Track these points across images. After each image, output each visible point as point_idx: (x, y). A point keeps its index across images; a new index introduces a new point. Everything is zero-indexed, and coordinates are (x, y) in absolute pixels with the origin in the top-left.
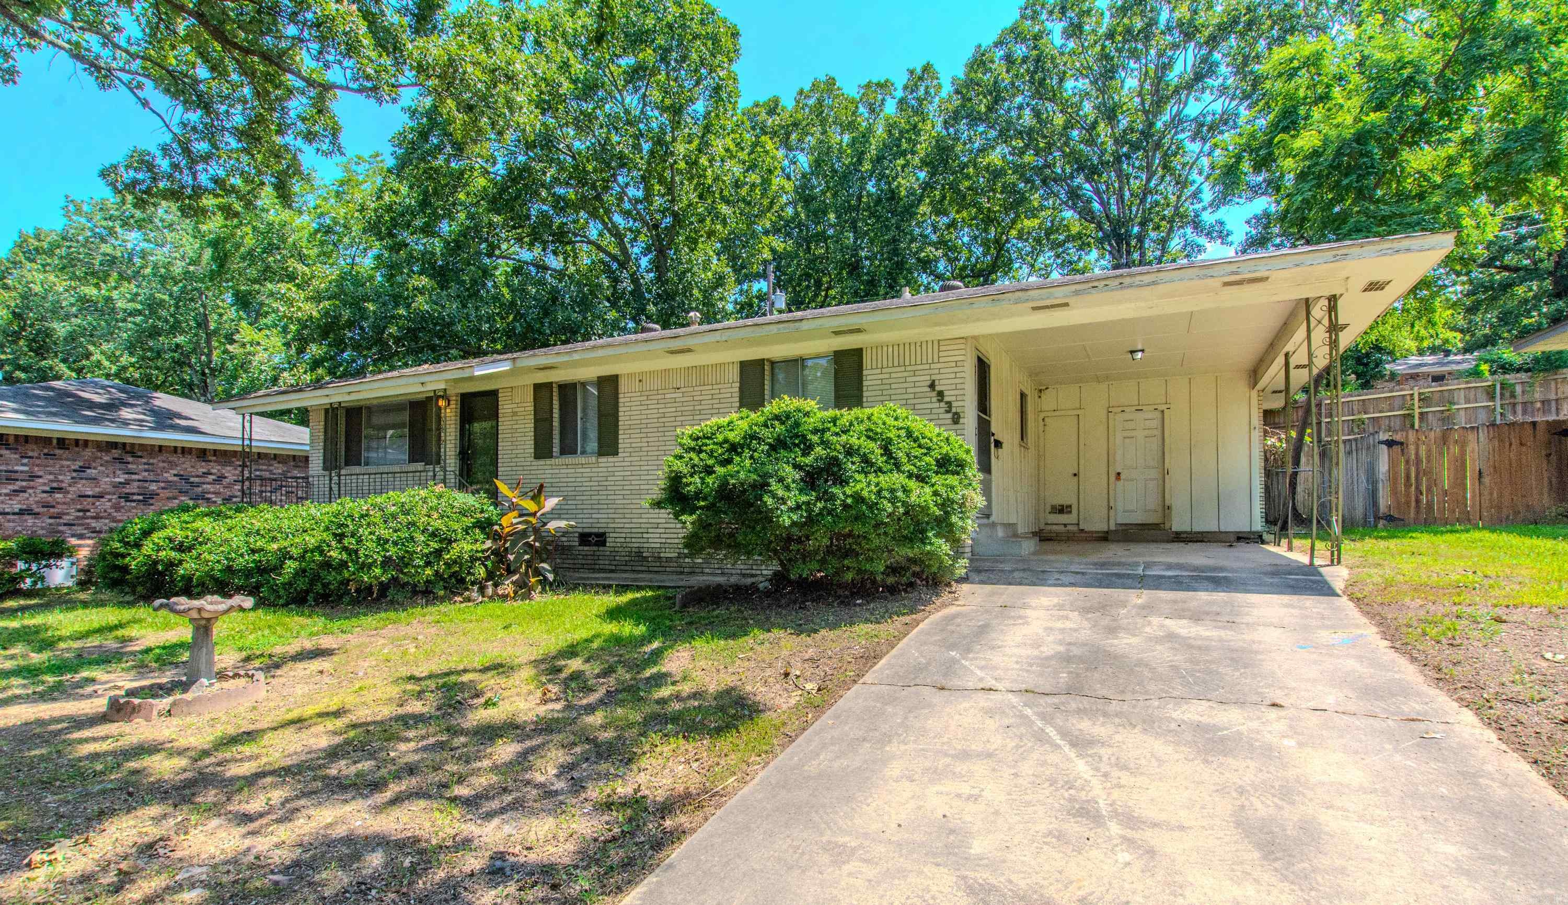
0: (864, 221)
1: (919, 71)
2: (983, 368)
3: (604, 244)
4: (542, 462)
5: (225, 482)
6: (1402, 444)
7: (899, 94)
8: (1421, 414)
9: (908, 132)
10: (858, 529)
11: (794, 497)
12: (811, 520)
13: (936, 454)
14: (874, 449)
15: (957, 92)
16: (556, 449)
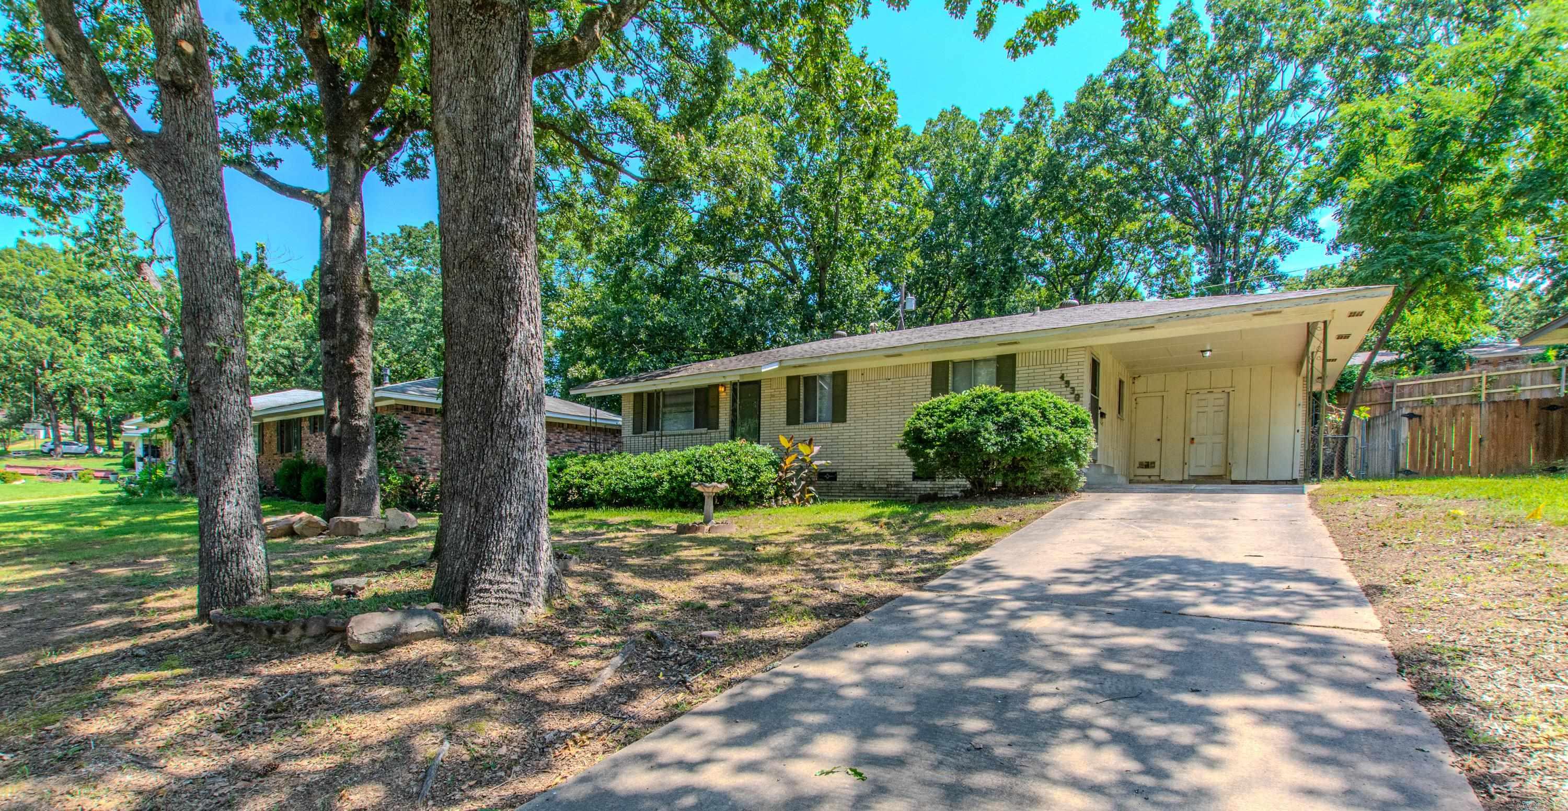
0: (982, 232)
1: (1035, 99)
2: (1095, 365)
3: (776, 262)
4: (792, 427)
6: (1420, 417)
7: (1017, 119)
9: (1023, 153)
10: (1028, 455)
11: (994, 438)
12: (1004, 451)
13: (1070, 417)
14: (1036, 413)
15: (1069, 115)
16: (802, 419)
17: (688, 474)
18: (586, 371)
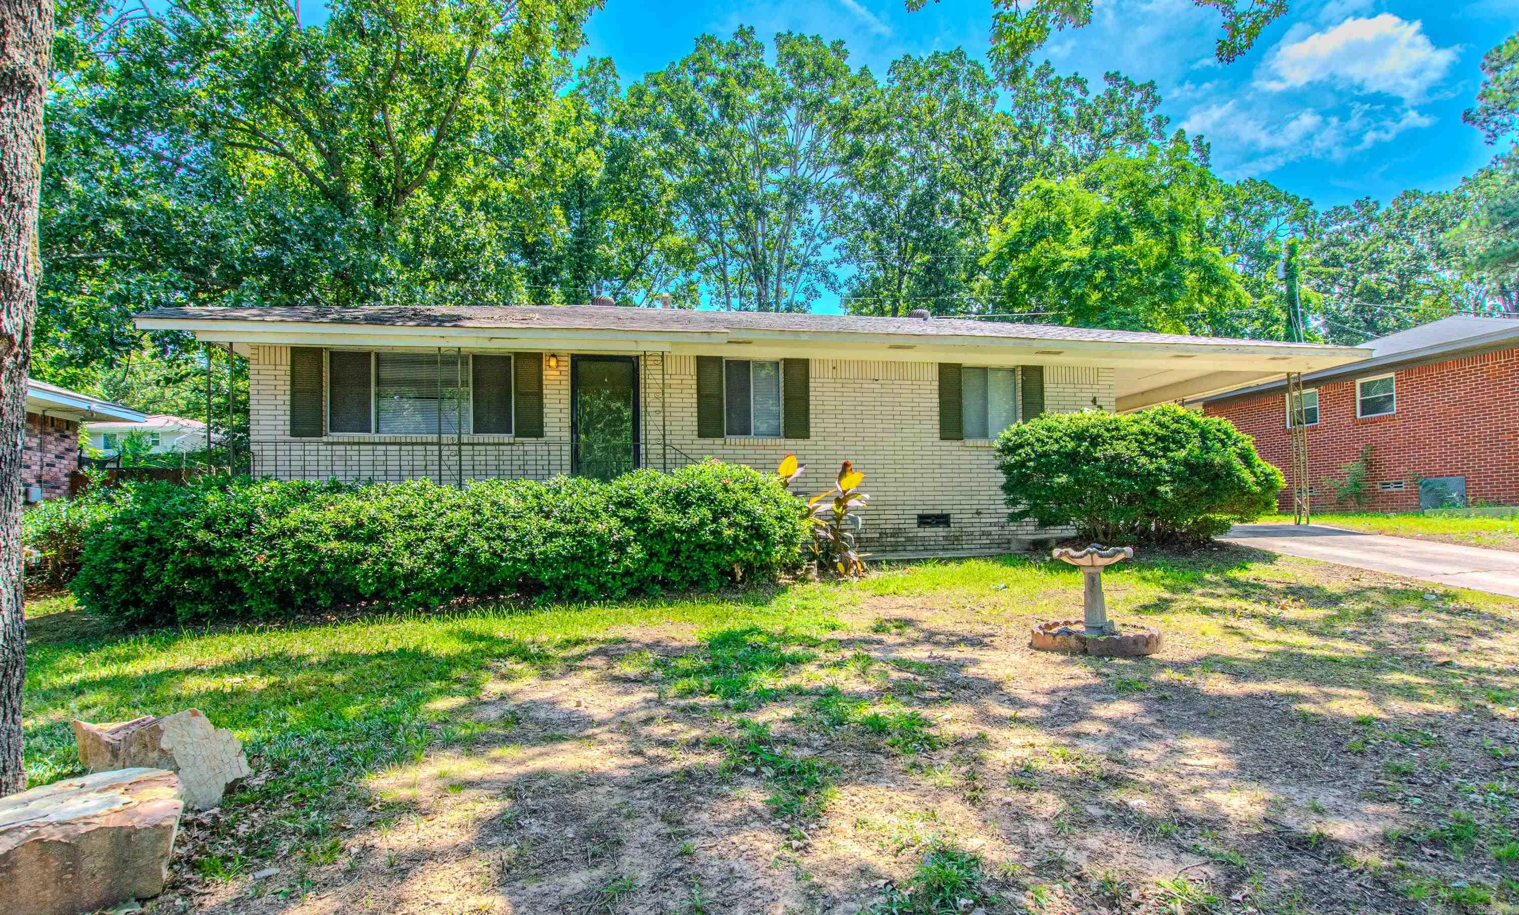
4: (709, 441)
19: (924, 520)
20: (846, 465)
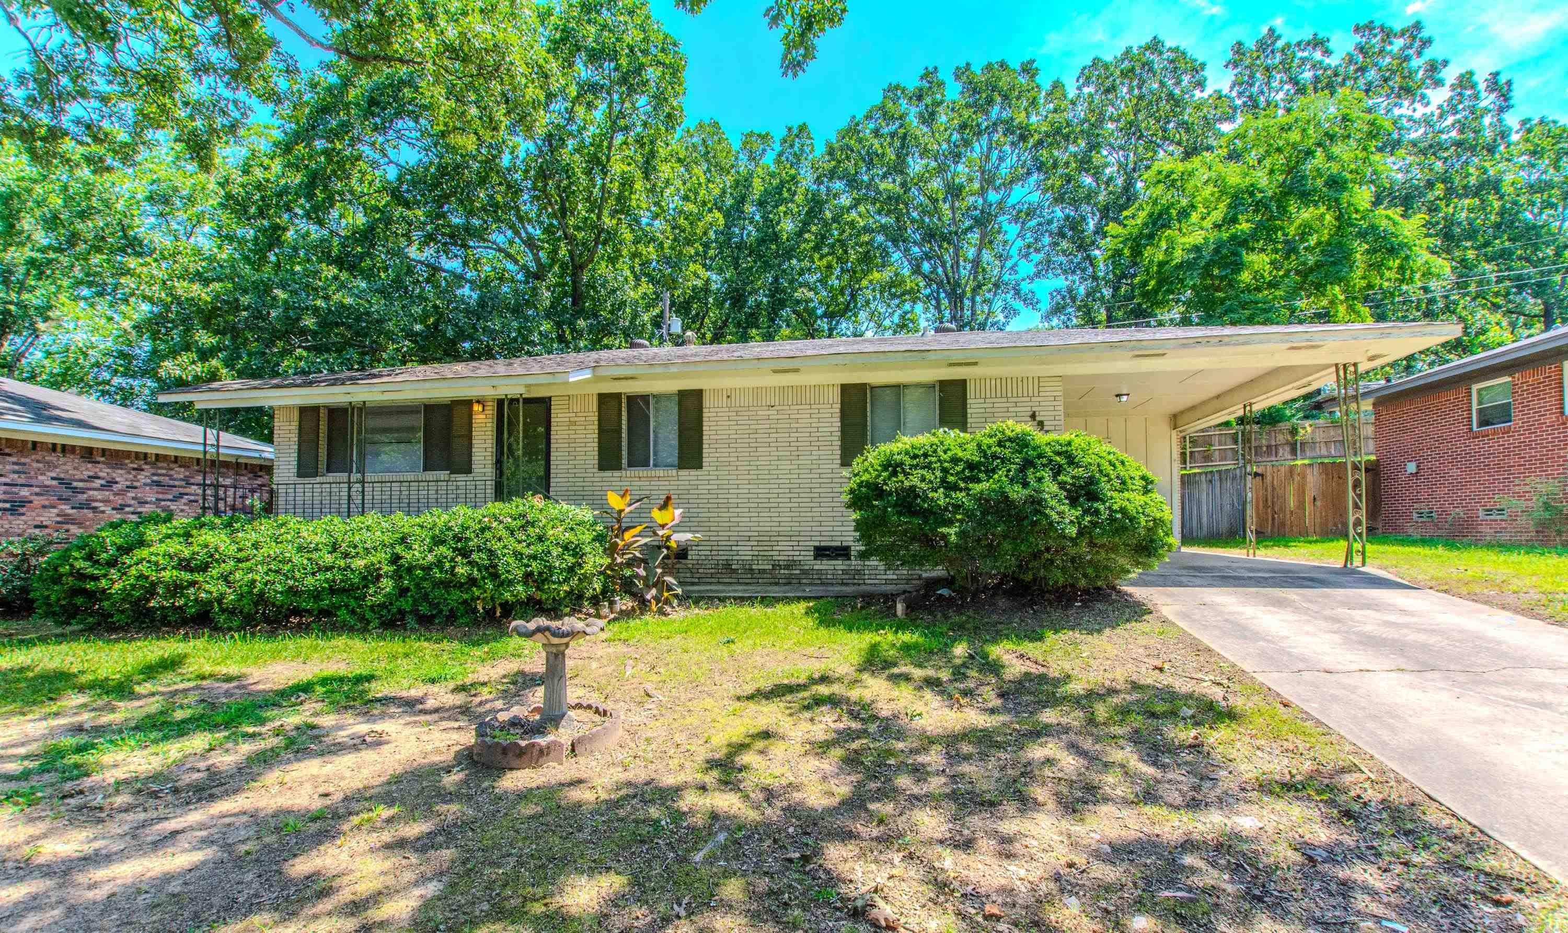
1: (795, 130)
3: (513, 252)
4: (608, 474)
5: (116, 487)
6: (1262, 475)
7: (778, 147)
8: (1191, 453)
15: (830, 153)
16: (624, 461)
17: (439, 564)
18: (199, 368)
19: (821, 552)
20: (668, 498)
